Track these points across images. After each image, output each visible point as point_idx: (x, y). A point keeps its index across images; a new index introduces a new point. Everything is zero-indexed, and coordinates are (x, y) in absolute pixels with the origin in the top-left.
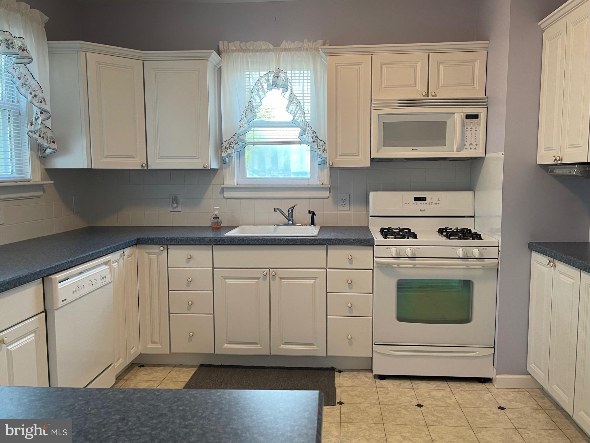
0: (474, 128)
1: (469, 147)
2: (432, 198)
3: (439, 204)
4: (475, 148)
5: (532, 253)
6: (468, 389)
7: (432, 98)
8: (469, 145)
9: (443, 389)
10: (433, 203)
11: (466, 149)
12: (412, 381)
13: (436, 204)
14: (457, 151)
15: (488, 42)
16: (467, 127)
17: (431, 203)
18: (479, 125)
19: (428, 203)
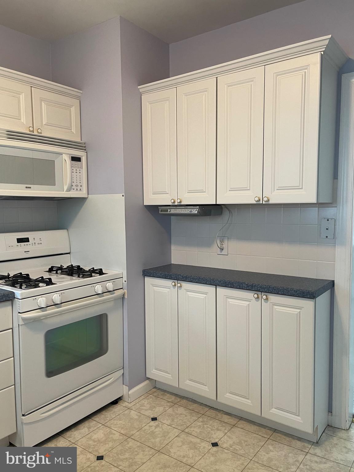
0: (78, 170)
1: (75, 188)
2: (34, 238)
3: (41, 243)
4: (80, 189)
5: (145, 278)
6: (114, 416)
7: (37, 134)
8: (76, 186)
9: (96, 428)
10: (36, 244)
11: (74, 189)
12: (63, 435)
13: (38, 244)
14: (67, 191)
15: (81, 92)
16: (73, 169)
17: (34, 244)
18: (82, 167)
19: (31, 244)
